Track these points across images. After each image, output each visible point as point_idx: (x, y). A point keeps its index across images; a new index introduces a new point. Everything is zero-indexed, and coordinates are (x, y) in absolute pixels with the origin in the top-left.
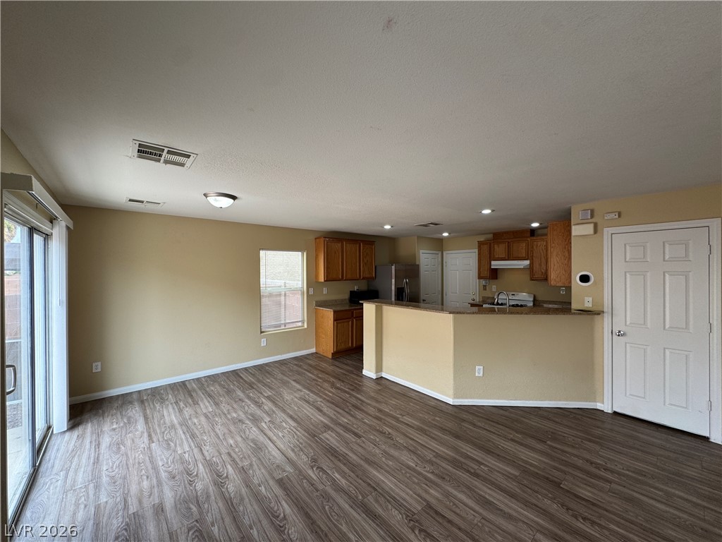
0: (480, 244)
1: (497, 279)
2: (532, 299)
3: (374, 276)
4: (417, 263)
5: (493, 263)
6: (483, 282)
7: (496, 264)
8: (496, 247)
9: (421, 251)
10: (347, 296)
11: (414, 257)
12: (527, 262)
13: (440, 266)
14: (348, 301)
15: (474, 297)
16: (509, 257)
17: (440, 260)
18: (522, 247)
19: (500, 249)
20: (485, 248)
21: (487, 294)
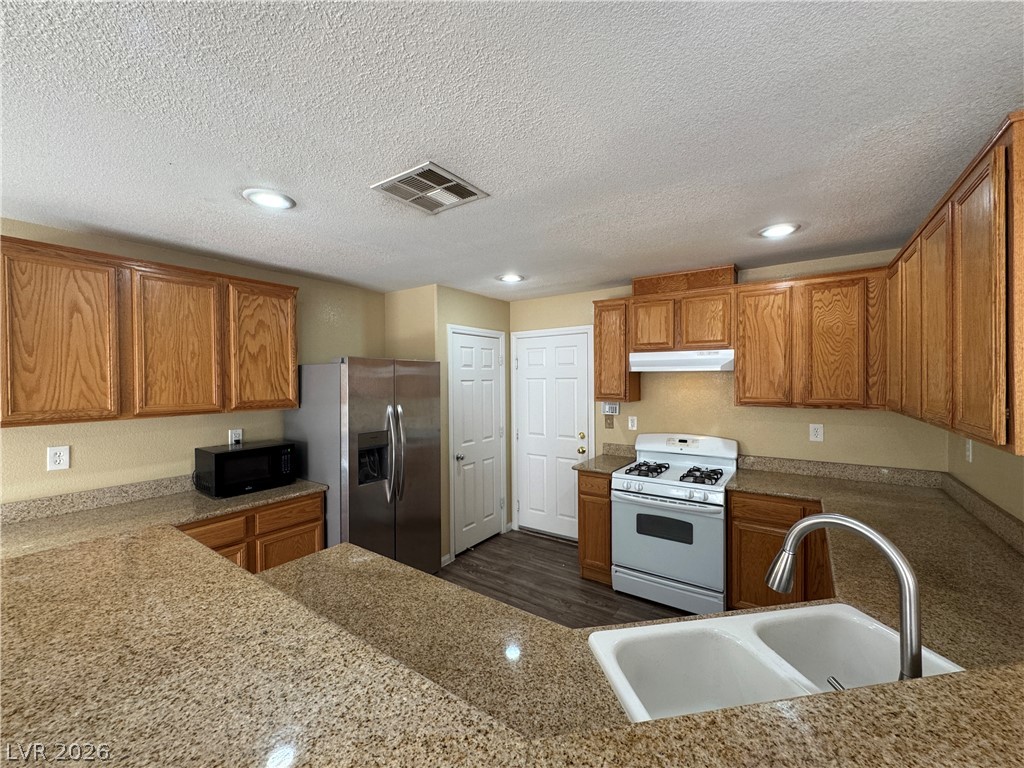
0: (601, 308)
1: (639, 399)
2: (734, 455)
3: (291, 394)
4: (438, 361)
5: (634, 357)
6: (605, 408)
7: (639, 361)
8: (641, 313)
9: (450, 328)
10: (187, 467)
11: (430, 341)
12: (728, 355)
13: (503, 369)
14: (189, 485)
15: (583, 444)
16: (678, 340)
17: (502, 352)
18: (711, 312)
19: (653, 321)
20: (614, 319)
21: (616, 437)
